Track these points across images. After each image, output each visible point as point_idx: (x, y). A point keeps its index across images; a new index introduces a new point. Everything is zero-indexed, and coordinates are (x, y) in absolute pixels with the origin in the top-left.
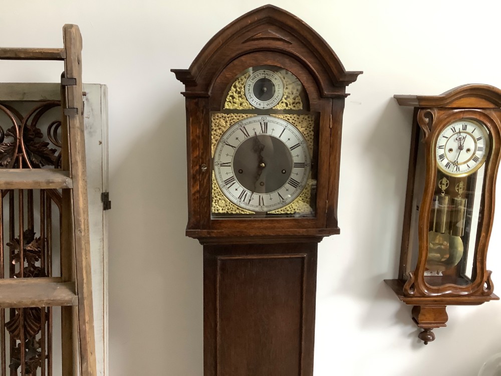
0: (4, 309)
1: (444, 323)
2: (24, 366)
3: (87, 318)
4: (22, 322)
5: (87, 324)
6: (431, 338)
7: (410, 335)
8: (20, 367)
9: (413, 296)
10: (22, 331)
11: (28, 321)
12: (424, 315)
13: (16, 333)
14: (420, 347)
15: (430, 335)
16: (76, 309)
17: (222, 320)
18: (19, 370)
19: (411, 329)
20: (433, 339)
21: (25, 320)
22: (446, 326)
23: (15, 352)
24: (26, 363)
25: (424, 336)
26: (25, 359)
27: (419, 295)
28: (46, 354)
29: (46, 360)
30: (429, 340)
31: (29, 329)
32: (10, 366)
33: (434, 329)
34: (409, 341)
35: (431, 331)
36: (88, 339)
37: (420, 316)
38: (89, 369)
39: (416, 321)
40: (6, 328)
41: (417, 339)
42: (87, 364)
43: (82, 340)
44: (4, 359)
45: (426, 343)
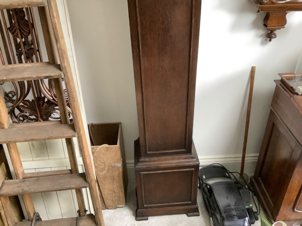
0: (3, 10)
1: (283, 26)
2: (25, 55)
3: (55, 15)
4: (18, 27)
5: (55, 18)
6: (274, 37)
7: (261, 36)
8: (23, 55)
9: (266, 4)
10: (19, 32)
11: (21, 26)
12: (272, 21)
13: (16, 34)
14: (266, 44)
15: (274, 35)
16: (47, 9)
17: (140, 15)
18: (23, 57)
19: (262, 32)
20: (275, 37)
21: (19, 25)
22: (284, 28)
23: (18, 46)
24: (26, 52)
25: (270, 36)
26: (25, 50)
27: (270, 3)
28: (37, 49)
29: (38, 52)
30: (272, 38)
31: (22, 31)
32: (17, 55)
33: (277, 30)
34: (260, 40)
35: (274, 32)
36: (58, 28)
37: (269, 21)
38: (62, 47)
39: (265, 25)
40: (9, 31)
41: (265, 38)
42: (60, 44)
43: (55, 29)
44: (12, 50)
45: (270, 40)
